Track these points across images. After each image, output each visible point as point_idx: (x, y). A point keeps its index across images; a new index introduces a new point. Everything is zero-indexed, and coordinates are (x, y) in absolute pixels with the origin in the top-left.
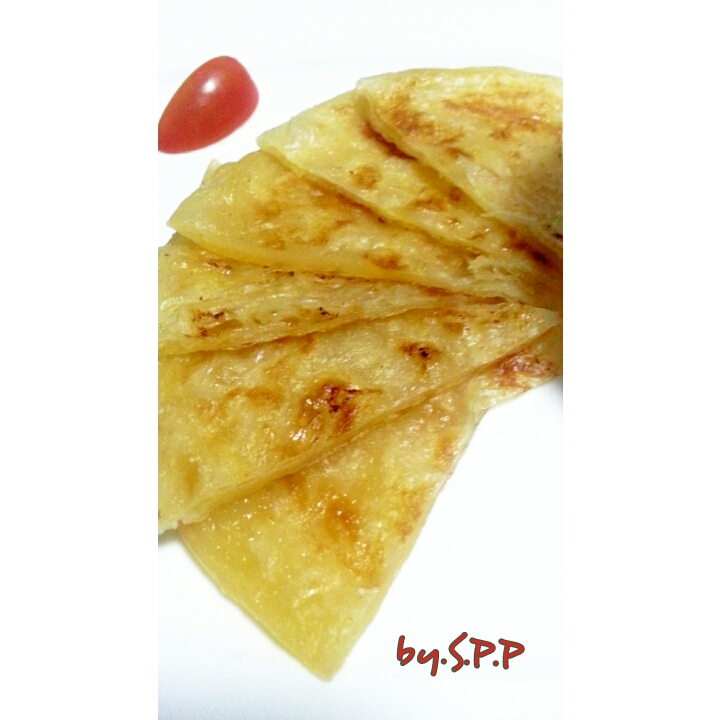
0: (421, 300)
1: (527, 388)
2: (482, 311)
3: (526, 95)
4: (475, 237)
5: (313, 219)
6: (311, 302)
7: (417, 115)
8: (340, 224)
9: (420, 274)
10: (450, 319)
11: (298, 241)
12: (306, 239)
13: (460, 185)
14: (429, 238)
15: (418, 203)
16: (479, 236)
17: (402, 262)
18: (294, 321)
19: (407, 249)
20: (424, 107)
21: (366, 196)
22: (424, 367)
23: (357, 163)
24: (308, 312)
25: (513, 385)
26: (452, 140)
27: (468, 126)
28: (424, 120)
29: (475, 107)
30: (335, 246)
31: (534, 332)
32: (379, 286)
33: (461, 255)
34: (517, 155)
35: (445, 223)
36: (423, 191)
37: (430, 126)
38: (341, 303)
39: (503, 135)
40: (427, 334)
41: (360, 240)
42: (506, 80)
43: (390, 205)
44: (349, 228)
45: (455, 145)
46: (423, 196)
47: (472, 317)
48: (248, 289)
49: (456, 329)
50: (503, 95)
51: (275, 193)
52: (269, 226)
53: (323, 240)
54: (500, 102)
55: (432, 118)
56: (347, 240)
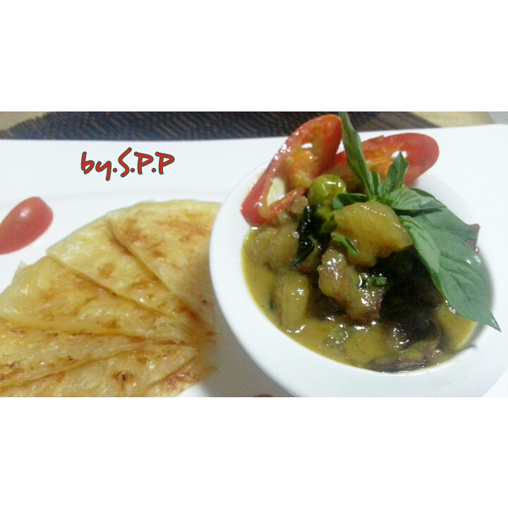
0: (130, 346)
1: (182, 390)
2: (159, 350)
4: (159, 307)
6: (64, 353)
7: (139, 231)
8: (88, 301)
9: (128, 330)
10: (141, 356)
11: (63, 314)
12: (66, 312)
14: (138, 306)
15: (134, 286)
17: (121, 323)
18: (52, 366)
19: (125, 315)
20: (143, 226)
21: (105, 282)
22: (123, 386)
23: (101, 262)
24: (61, 359)
25: (175, 388)
26: (156, 245)
27: (169, 235)
28: (143, 233)
29: (173, 223)
30: (82, 316)
31: (182, 361)
34: (192, 251)
36: (139, 275)
37: (145, 237)
39: (187, 239)
40: (126, 366)
43: (118, 286)
44: (94, 303)
45: (158, 248)
46: (137, 280)
47: (153, 353)
49: (143, 361)
50: (188, 215)
52: (47, 305)
53: (75, 313)
55: (148, 232)
56: (89, 312)
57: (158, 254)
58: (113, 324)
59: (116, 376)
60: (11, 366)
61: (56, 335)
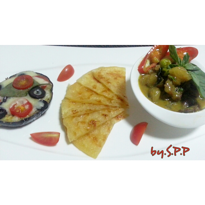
0: (104, 107)
1: (120, 120)
2: (114, 109)
3: (120, 71)
4: (112, 97)
5: (87, 94)
6: (88, 108)
7: (102, 76)
8: (91, 95)
9: (104, 103)
10: (109, 110)
11: (85, 98)
12: (86, 98)
13: (109, 88)
14: (105, 97)
15: (103, 91)
16: (113, 97)
17: (101, 101)
18: (86, 111)
19: (102, 99)
20: (103, 74)
21: (95, 90)
22: (105, 117)
23: (93, 84)
24: (88, 110)
25: (118, 119)
26: (107, 80)
27: (110, 77)
28: (103, 76)
29: (111, 74)
30: (91, 99)
31: (121, 112)
32: (98, 105)
33: (110, 100)
34: (118, 82)
35: (107, 95)
36: (103, 89)
37: (104, 77)
38: (93, 108)
39: (116, 79)
40: (106, 112)
41: (94, 98)
42: (116, 69)
43: (99, 92)
44: (93, 96)
45: (108, 81)
46: (104, 90)
47: (112, 110)
48: (79, 106)
49: (110, 112)
50: (116, 71)
51: (80, 90)
52: (80, 96)
53: (89, 98)
54: (115, 73)
55: (105, 76)
56: (93, 98)
57: (109, 83)
58: (100, 101)
59: (103, 115)
60: (75, 111)
61: (85, 104)
